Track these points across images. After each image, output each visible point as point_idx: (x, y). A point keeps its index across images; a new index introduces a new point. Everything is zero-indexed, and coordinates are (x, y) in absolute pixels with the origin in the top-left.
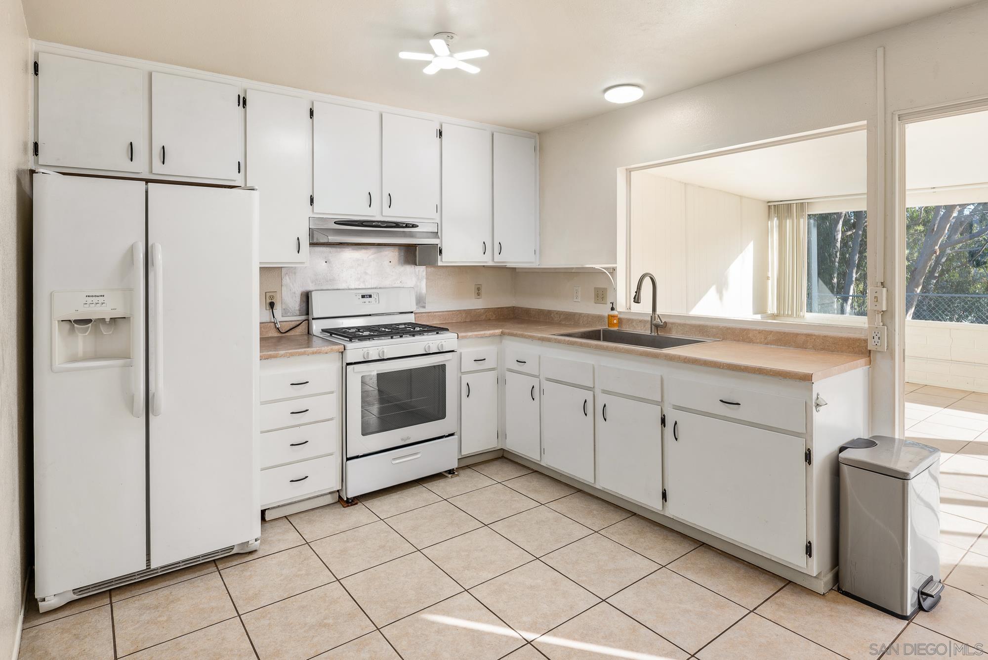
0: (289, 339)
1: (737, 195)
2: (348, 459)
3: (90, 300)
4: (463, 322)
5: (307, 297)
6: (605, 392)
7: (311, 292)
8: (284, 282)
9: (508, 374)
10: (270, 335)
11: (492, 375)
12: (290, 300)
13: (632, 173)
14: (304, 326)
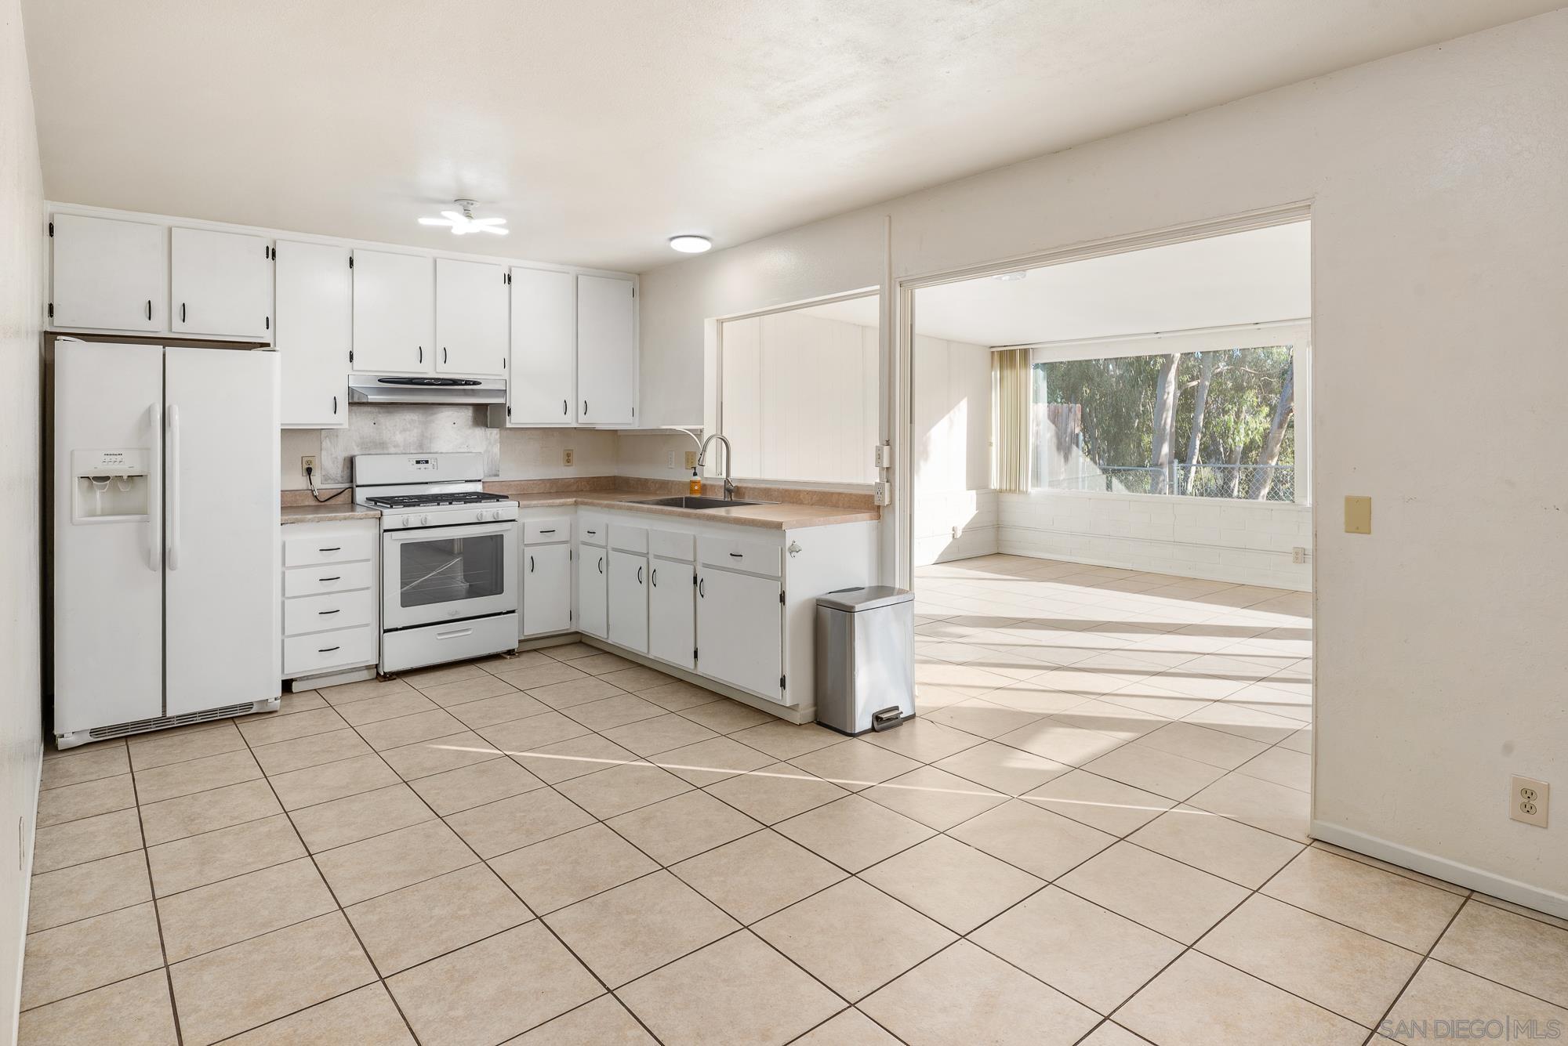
0: (326, 507)
1: (942, 339)
2: (385, 631)
3: (108, 458)
4: (547, 493)
5: (351, 463)
6: (657, 557)
7: (355, 456)
8: (324, 445)
9: (582, 547)
10: (307, 503)
11: (564, 550)
12: (329, 465)
13: (724, 324)
14: (347, 495)
